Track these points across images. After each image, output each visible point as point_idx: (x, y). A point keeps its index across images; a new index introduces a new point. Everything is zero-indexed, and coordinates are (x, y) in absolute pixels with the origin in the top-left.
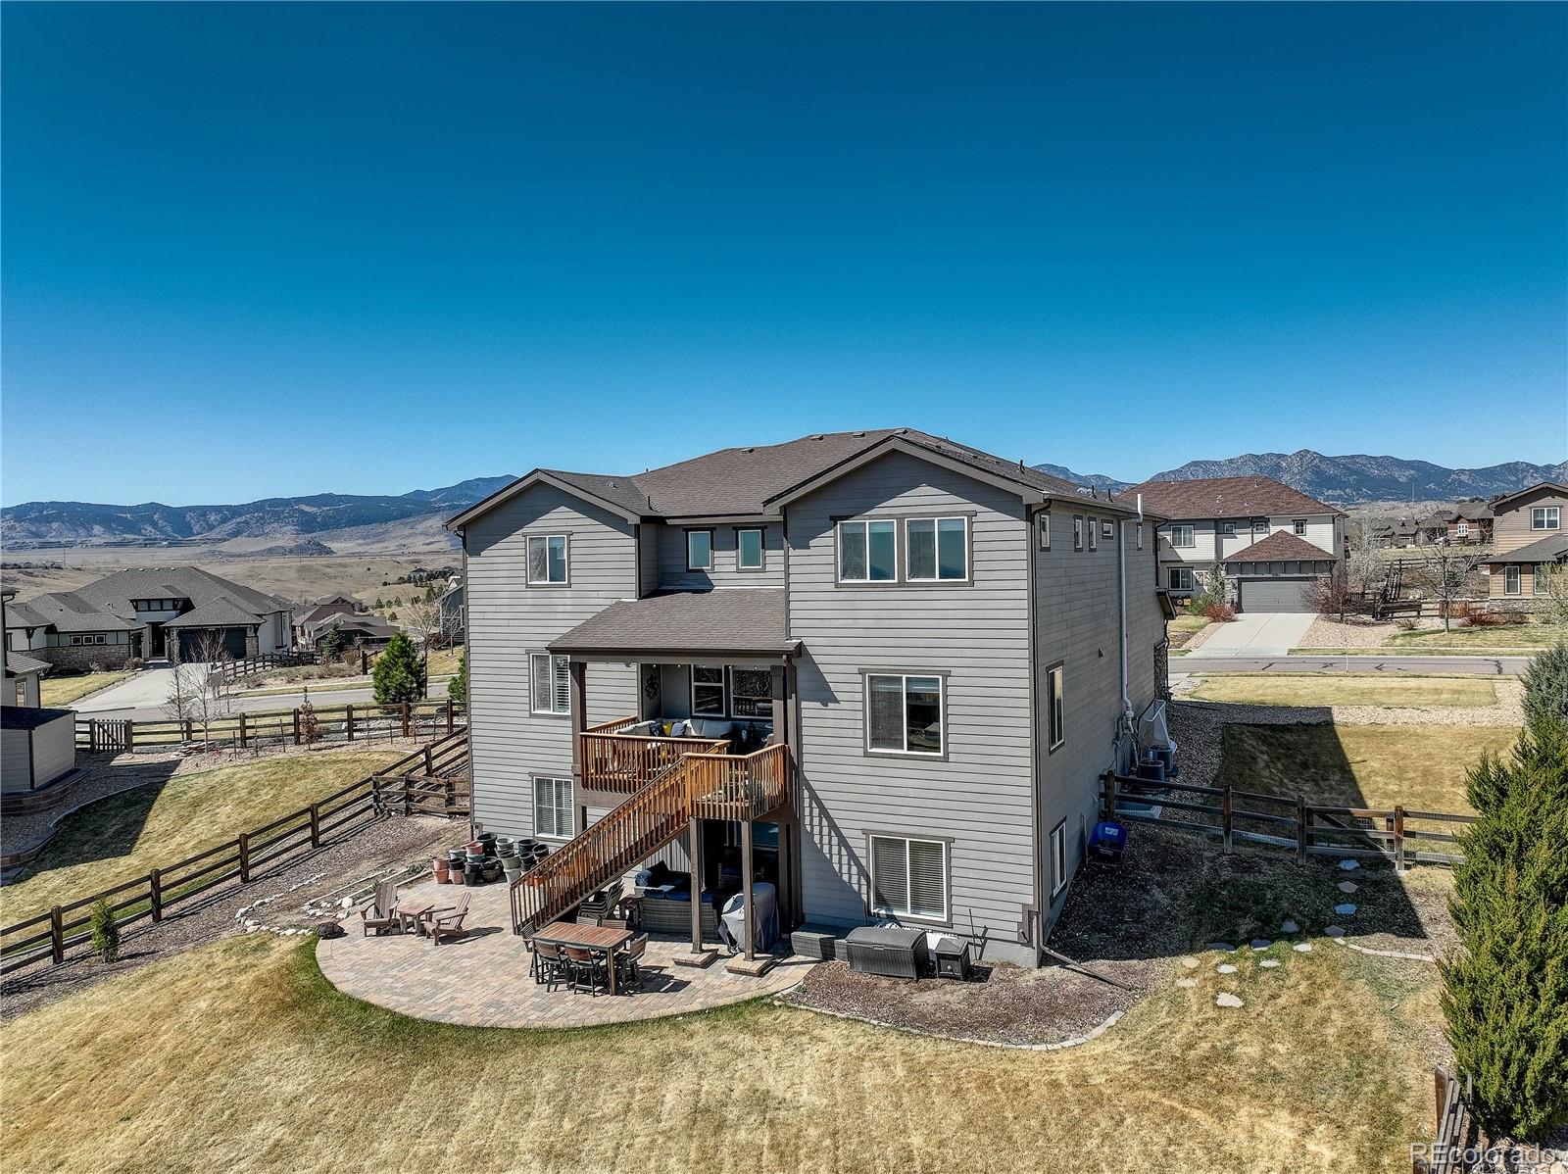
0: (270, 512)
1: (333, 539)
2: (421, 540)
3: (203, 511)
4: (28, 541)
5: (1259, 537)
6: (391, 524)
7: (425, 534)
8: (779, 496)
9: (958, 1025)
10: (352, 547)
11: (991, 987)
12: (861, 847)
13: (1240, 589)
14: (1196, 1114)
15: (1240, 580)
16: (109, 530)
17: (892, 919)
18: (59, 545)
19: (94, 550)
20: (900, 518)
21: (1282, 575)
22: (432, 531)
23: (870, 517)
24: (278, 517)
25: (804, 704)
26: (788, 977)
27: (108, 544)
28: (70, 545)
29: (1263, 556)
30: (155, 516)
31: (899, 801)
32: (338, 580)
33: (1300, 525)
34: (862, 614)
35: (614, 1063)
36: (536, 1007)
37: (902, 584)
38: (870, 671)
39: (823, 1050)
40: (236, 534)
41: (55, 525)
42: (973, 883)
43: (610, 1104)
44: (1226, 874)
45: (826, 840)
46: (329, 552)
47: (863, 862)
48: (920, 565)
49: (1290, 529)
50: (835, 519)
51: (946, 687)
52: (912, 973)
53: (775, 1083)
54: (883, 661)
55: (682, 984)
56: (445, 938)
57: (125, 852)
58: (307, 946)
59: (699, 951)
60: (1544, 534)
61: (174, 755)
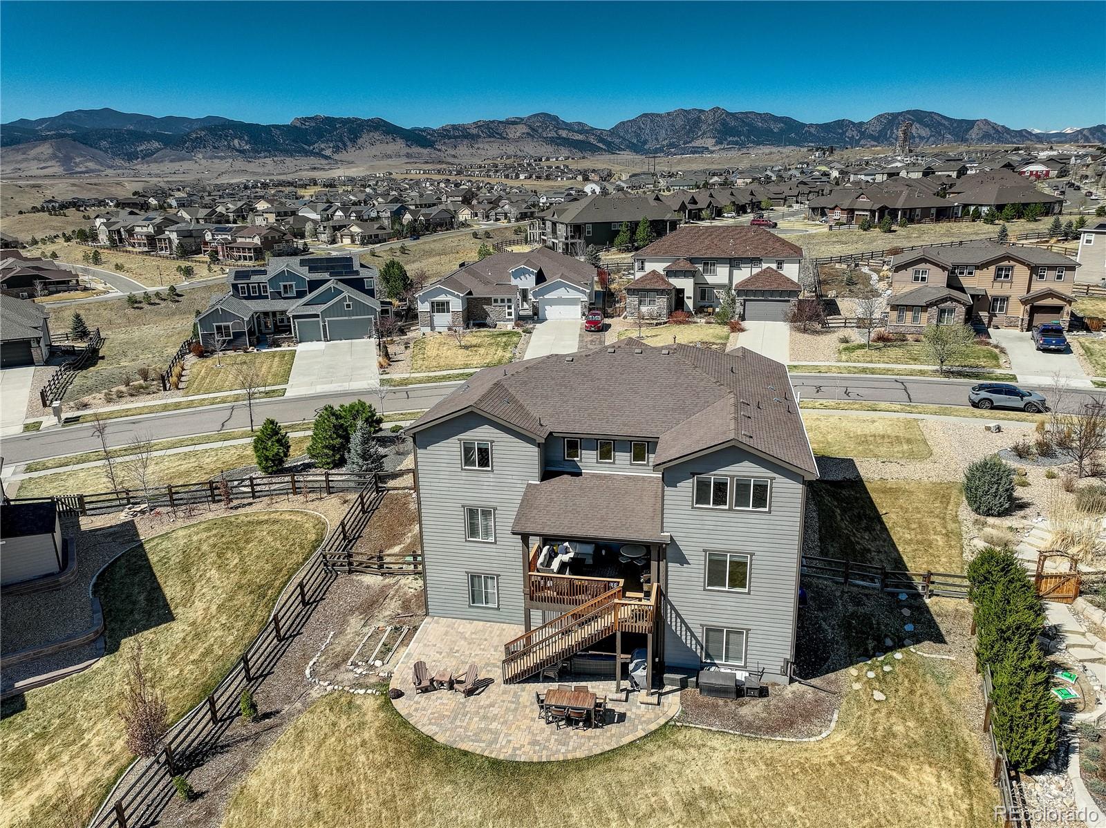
2: (34, 165)
5: (756, 270)
7: (36, 159)
8: (664, 463)
9: (767, 728)
11: (771, 699)
12: (699, 633)
13: (744, 306)
14: (894, 774)
15: (745, 301)
17: (715, 665)
20: (732, 477)
21: (770, 298)
22: (43, 157)
23: (715, 475)
25: (670, 564)
26: (673, 703)
29: (759, 286)
31: (722, 612)
33: (780, 264)
34: (707, 523)
37: (730, 509)
38: (709, 550)
42: (759, 649)
44: (851, 608)
45: (679, 628)
47: (700, 639)
48: (742, 500)
49: (774, 266)
50: (693, 474)
51: (751, 560)
52: (734, 696)
53: (710, 782)
54: (718, 546)
55: (622, 717)
56: (469, 693)
57: (169, 617)
58: (387, 705)
59: (619, 690)
60: (919, 285)
61: (123, 516)
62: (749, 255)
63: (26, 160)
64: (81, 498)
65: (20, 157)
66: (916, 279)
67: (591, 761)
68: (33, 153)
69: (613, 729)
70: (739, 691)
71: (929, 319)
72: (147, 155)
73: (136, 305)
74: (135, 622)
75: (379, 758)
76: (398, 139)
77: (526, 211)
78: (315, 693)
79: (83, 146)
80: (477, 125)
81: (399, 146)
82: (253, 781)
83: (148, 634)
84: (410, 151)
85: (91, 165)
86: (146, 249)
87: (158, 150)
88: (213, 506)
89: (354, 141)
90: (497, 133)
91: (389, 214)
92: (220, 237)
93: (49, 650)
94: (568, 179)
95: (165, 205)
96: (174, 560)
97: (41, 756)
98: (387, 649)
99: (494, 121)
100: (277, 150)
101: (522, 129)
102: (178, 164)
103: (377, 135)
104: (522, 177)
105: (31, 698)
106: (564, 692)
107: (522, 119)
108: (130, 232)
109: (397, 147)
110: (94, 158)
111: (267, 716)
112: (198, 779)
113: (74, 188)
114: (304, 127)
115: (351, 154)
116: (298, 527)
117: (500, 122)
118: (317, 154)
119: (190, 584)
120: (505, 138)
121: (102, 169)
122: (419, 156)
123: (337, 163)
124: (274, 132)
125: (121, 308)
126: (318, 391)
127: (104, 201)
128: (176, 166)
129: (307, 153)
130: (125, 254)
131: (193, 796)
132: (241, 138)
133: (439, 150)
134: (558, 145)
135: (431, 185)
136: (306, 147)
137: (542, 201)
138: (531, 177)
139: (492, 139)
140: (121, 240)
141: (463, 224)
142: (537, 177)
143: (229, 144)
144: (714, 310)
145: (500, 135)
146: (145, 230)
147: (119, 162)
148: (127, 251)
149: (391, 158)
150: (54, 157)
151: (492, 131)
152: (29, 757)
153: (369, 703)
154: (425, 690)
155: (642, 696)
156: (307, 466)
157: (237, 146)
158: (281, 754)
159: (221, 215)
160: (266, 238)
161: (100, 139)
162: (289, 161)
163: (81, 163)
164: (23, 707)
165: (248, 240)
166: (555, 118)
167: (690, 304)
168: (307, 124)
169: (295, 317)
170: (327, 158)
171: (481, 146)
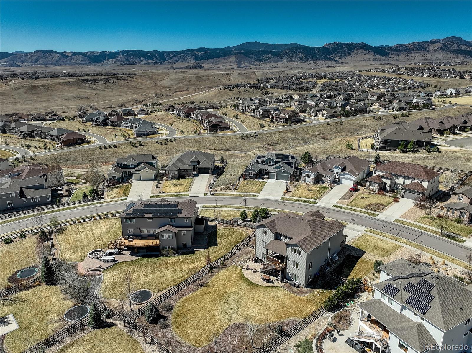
0: (187, 53)
1: (204, 63)
2: (229, 64)
3: (169, 53)
4: (126, 62)
5: (413, 182)
6: (220, 59)
7: (230, 62)
9: (295, 292)
10: (209, 66)
11: (299, 289)
12: (291, 274)
13: (404, 193)
16: (145, 59)
18: (133, 64)
19: (142, 65)
20: (297, 249)
21: (413, 193)
22: (232, 61)
23: (294, 248)
24: (189, 55)
25: (287, 261)
26: (283, 284)
27: (145, 64)
28: (136, 64)
29: (410, 188)
30: (156, 55)
31: (294, 271)
32: (207, 81)
33: (421, 181)
34: (293, 255)
35: (267, 290)
36: (262, 283)
37: (296, 254)
38: (293, 260)
39: (283, 293)
40: (177, 61)
41: (132, 57)
42: (300, 280)
43: (267, 294)
45: (288, 272)
46: (203, 68)
49: (419, 182)
50: (291, 247)
51: (299, 264)
53: (279, 295)
55: (274, 283)
56: (254, 272)
57: (217, 245)
58: (241, 270)
59: (276, 279)
60: (460, 201)
61: (215, 223)
62: (411, 176)
63: (226, 62)
64: (209, 218)
65: (225, 61)
66: (459, 199)
67: (264, 287)
68: (229, 60)
69: (271, 284)
70: (294, 285)
71: (457, 214)
72: (267, 60)
73: (244, 138)
74: (212, 244)
75: (236, 276)
76: (370, 52)
77: (404, 106)
78: (233, 265)
79: (245, 57)
80: (413, 44)
81: (371, 55)
82: (220, 273)
83: (213, 247)
84: (375, 58)
85: (247, 64)
86: (252, 114)
87: (270, 58)
88: (230, 225)
89: (349, 53)
90: (423, 48)
91: (341, 105)
92: (275, 113)
93: (199, 245)
94: (451, 78)
95: (266, 87)
96: (221, 235)
97: (196, 261)
98: (246, 261)
99: (423, 42)
100: (315, 57)
101: (438, 45)
102: (277, 64)
103: (360, 51)
104: (425, 76)
105: (196, 252)
106: (266, 276)
107: (440, 40)
108: (249, 107)
109: (369, 56)
110: (248, 62)
111: (225, 266)
112: (213, 270)
113: (239, 75)
114: (329, 47)
115: (347, 59)
116: (243, 234)
117: (426, 42)
118: (332, 59)
119: (222, 240)
120: (427, 50)
121: (250, 65)
122: (379, 60)
123: (340, 63)
124: (316, 50)
125: (239, 138)
126: (266, 198)
127: (246, 85)
128: (276, 64)
129: (328, 59)
130: (245, 115)
131: (212, 272)
132: (302, 53)
133: (390, 57)
134: (458, 53)
135: (377, 79)
136: (328, 56)
137: (414, 101)
138: (430, 75)
139: (420, 51)
140: (245, 110)
141: (371, 112)
142: (434, 76)
143: (297, 55)
144: (397, 191)
145: (425, 49)
146: (253, 107)
147: (256, 63)
148: (246, 114)
149: (365, 61)
150: (235, 61)
151: (421, 47)
152: (194, 260)
153: (239, 268)
154: (248, 269)
155: (279, 281)
156: (250, 221)
157: (300, 56)
158: (224, 271)
159: (280, 100)
160: (290, 115)
161: (251, 54)
162: (320, 63)
163: (244, 63)
164: (195, 253)
165: (284, 115)
166: (460, 39)
167: (388, 188)
168: (330, 46)
169: (269, 172)
170: (336, 61)
171: (413, 55)
